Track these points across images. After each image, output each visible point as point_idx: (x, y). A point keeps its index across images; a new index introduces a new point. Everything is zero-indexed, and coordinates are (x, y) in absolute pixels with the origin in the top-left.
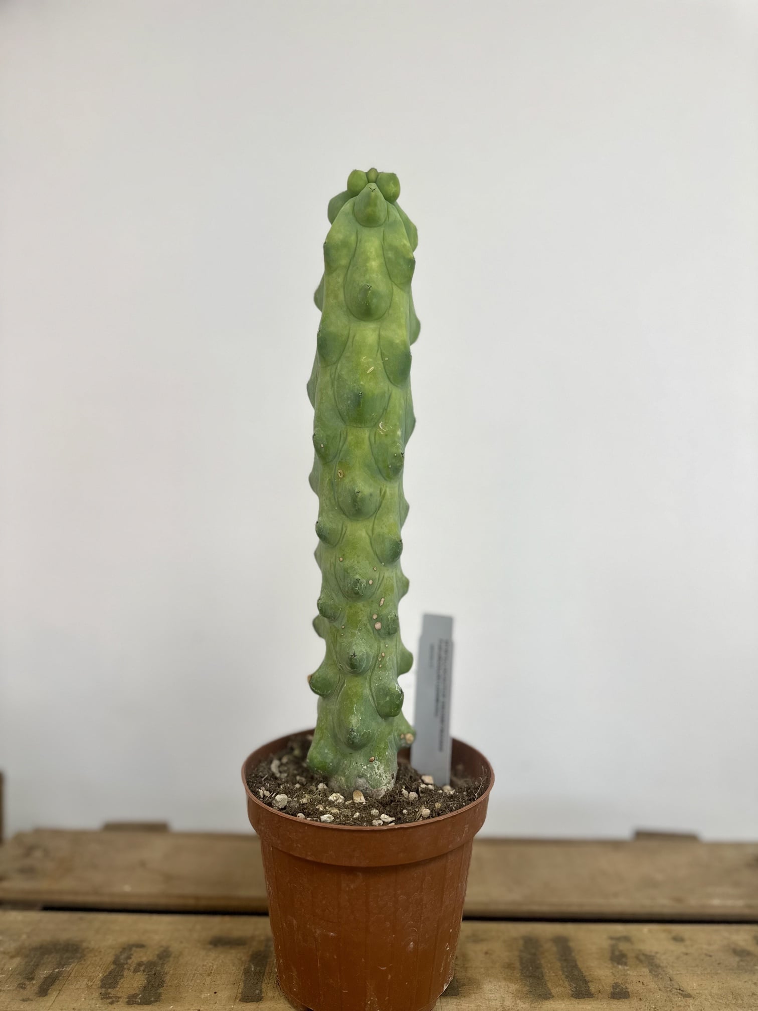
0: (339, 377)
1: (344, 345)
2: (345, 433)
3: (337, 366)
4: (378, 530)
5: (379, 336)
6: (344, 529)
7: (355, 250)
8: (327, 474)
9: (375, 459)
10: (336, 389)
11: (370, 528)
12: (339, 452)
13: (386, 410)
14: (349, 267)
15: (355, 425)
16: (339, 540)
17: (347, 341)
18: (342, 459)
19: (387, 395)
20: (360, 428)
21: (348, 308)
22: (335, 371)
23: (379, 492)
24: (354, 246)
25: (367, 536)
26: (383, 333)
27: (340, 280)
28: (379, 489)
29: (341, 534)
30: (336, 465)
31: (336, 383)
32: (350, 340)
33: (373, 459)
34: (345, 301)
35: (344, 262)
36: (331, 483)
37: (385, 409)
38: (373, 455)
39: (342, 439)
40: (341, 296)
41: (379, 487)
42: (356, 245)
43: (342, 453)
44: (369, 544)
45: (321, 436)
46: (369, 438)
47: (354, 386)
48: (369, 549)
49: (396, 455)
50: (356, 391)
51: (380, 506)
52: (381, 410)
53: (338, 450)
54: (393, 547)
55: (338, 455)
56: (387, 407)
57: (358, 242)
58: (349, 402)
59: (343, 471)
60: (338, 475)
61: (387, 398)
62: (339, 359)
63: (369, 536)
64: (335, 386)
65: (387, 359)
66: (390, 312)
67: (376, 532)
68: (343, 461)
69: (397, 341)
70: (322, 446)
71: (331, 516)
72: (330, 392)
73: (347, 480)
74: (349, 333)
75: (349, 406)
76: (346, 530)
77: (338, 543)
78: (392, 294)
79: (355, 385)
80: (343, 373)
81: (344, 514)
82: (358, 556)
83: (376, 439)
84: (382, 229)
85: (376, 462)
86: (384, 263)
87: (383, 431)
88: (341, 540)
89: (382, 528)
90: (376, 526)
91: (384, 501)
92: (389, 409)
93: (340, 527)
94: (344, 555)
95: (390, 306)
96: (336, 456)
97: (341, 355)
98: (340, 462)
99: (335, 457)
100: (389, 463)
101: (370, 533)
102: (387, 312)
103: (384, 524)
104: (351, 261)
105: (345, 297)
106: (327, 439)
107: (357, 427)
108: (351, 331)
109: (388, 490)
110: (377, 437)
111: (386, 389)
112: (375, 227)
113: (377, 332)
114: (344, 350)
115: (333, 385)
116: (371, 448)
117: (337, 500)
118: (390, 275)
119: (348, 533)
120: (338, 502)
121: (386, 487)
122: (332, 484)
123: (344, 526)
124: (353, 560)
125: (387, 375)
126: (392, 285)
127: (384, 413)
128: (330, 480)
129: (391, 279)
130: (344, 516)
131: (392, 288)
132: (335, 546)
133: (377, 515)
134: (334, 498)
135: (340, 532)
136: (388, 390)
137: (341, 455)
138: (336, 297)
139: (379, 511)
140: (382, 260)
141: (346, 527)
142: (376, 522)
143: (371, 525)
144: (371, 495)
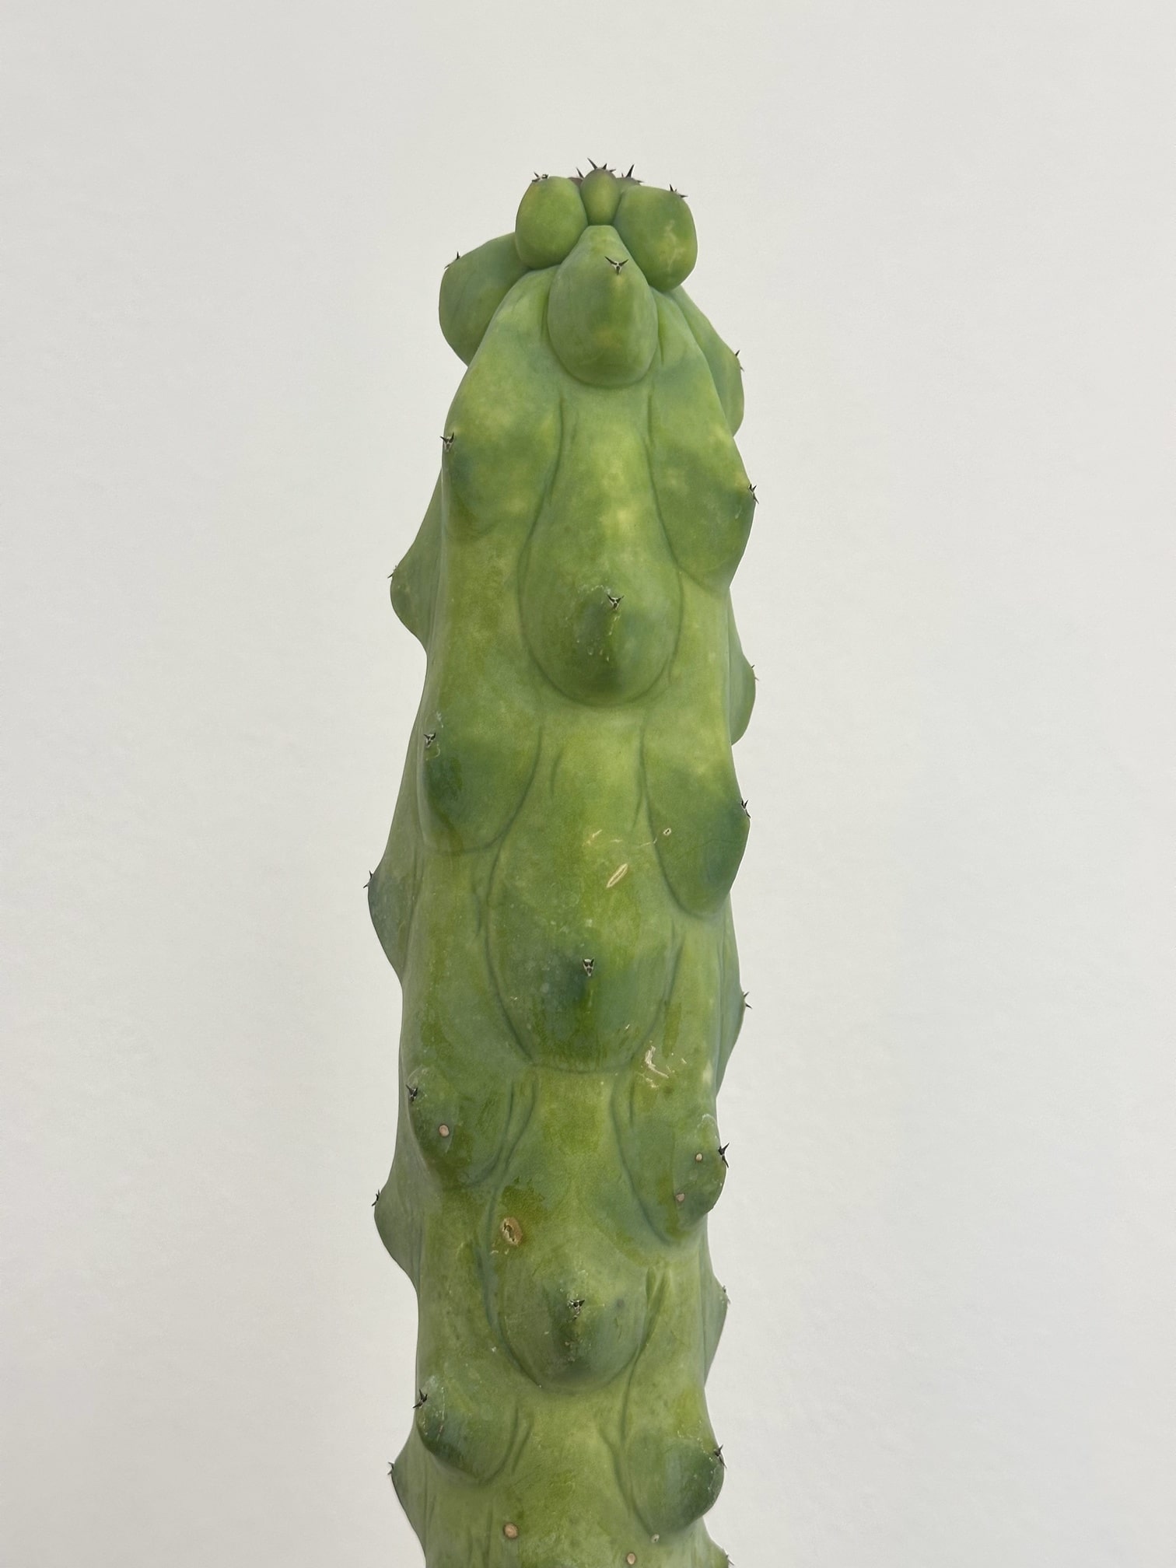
0: (507, 896)
1: (525, 786)
2: (528, 1092)
3: (497, 859)
4: (639, 1422)
5: (643, 755)
6: (524, 1425)
7: (558, 465)
8: (460, 1226)
9: (631, 1177)
10: (493, 935)
11: (615, 1416)
12: (504, 1154)
13: (667, 1003)
14: (535, 524)
15: (564, 1066)
16: (504, 1463)
17: (534, 772)
18: (517, 1181)
19: (669, 954)
20: (581, 1073)
21: (534, 661)
22: (491, 878)
23: (643, 1288)
24: (552, 451)
25: (604, 1449)
26: (654, 745)
27: (506, 564)
28: (644, 1279)
29: (512, 1444)
30: (494, 1199)
31: (493, 915)
32: (545, 770)
33: (625, 1177)
34: (524, 635)
35: (518, 505)
36: (476, 1261)
37: (665, 1004)
38: (624, 1162)
39: (518, 1110)
40: (510, 620)
41: (646, 1271)
42: (560, 450)
43: (515, 1163)
44: (610, 1475)
45: (442, 1096)
46: (613, 1104)
47: (563, 933)
48: (611, 1492)
49: (699, 1157)
50: (569, 953)
51: (647, 1337)
52: (653, 1008)
53: (501, 1149)
54: (691, 1480)
55: (501, 1167)
56: (671, 992)
57: (568, 441)
58: (545, 988)
59: (520, 1223)
60: (501, 1234)
61: (669, 965)
62: (502, 834)
63: (611, 1446)
64: (493, 927)
65: (667, 832)
66: (676, 671)
67: (633, 1431)
68: (519, 1187)
69: (701, 769)
70: (445, 1131)
71: (473, 1375)
72: (473, 946)
73: (534, 1257)
74: (539, 747)
75: (543, 1001)
76: (530, 1427)
77: (497, 1473)
78: (682, 610)
79: (565, 929)
80: (521, 884)
81: (524, 1369)
82: (573, 1522)
83: (636, 1107)
84: (645, 391)
85: (636, 1185)
86: (654, 507)
87: (657, 1079)
88: (511, 1461)
89: (653, 1412)
90: (633, 1410)
91: (660, 1319)
92: (675, 1001)
93: (508, 1418)
94: (521, 1516)
95: (675, 652)
96: (494, 1167)
97: (512, 821)
98: (508, 1189)
99: (490, 1170)
100: (676, 1186)
101: (614, 1434)
102: (666, 673)
103: (660, 1397)
104: (542, 500)
105: (524, 626)
106: (462, 1108)
107: (570, 1071)
108: (546, 741)
109: (671, 1274)
110: (639, 1099)
111: (668, 934)
112: (620, 387)
113: (635, 743)
114: (520, 806)
115: (481, 921)
116: (619, 1140)
117: (496, 1322)
118: (672, 547)
119: (536, 1439)
120: (503, 1330)
121: (667, 1265)
122: (480, 1266)
123: (520, 1414)
124: (554, 1535)
125: (669, 885)
126: (680, 580)
127: (662, 1016)
128: (468, 1246)
129: (675, 560)
130: (521, 1379)
131: (681, 589)
132: (490, 1481)
133: (639, 1370)
134: (488, 1315)
135: (506, 1436)
136: (674, 935)
137: (512, 1168)
138: (491, 620)
139: (642, 1357)
140: (648, 499)
141: (531, 1416)
142: (634, 1393)
143: (618, 1405)
144: (620, 1304)
